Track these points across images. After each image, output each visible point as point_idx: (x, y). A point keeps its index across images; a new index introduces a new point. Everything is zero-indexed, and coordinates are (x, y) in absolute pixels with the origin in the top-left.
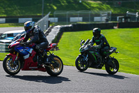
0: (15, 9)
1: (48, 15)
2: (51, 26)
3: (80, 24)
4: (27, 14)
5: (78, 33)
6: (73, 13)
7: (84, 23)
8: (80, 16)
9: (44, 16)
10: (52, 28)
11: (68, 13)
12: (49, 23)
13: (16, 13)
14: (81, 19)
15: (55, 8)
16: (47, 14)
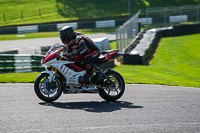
0: (90, 9)
1: (137, 15)
2: (142, 30)
3: (185, 26)
4: (107, 15)
5: (182, 38)
6: (174, 9)
7: (191, 23)
8: (184, 14)
9: (132, 16)
10: (144, 32)
11: (165, 9)
12: (140, 26)
13: (91, 14)
14: (185, 17)
15: (147, 4)
16: (135, 13)
